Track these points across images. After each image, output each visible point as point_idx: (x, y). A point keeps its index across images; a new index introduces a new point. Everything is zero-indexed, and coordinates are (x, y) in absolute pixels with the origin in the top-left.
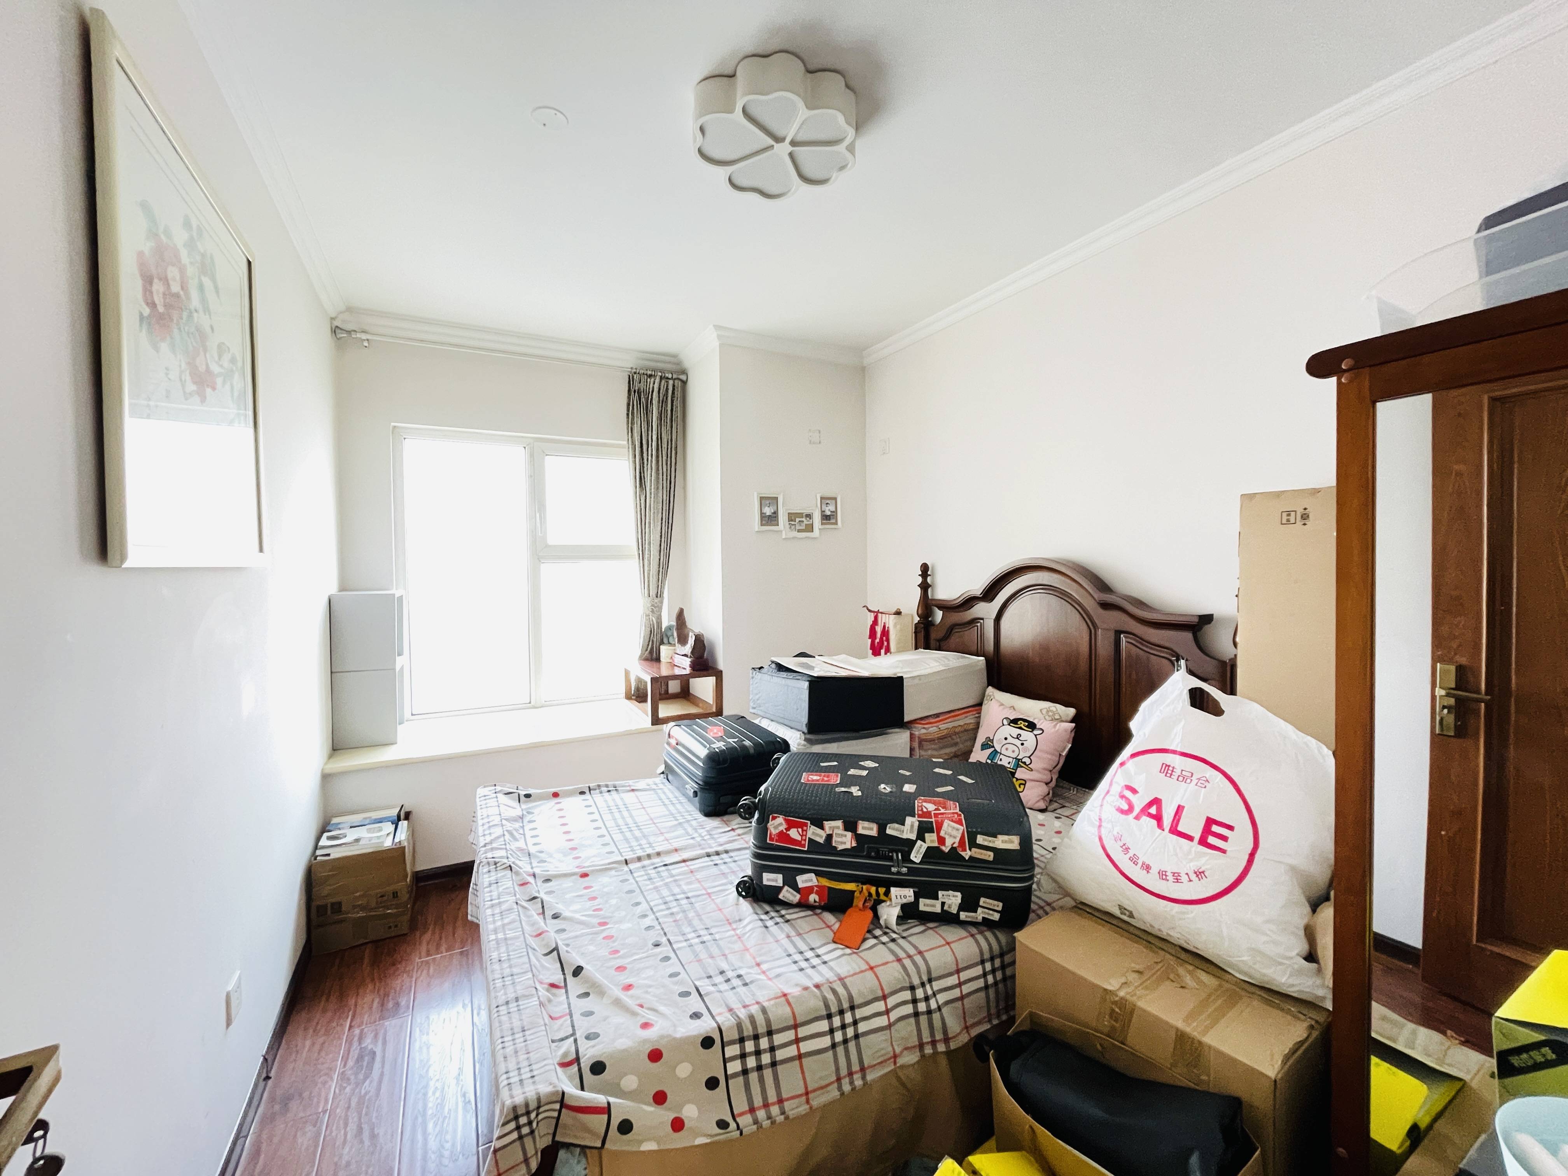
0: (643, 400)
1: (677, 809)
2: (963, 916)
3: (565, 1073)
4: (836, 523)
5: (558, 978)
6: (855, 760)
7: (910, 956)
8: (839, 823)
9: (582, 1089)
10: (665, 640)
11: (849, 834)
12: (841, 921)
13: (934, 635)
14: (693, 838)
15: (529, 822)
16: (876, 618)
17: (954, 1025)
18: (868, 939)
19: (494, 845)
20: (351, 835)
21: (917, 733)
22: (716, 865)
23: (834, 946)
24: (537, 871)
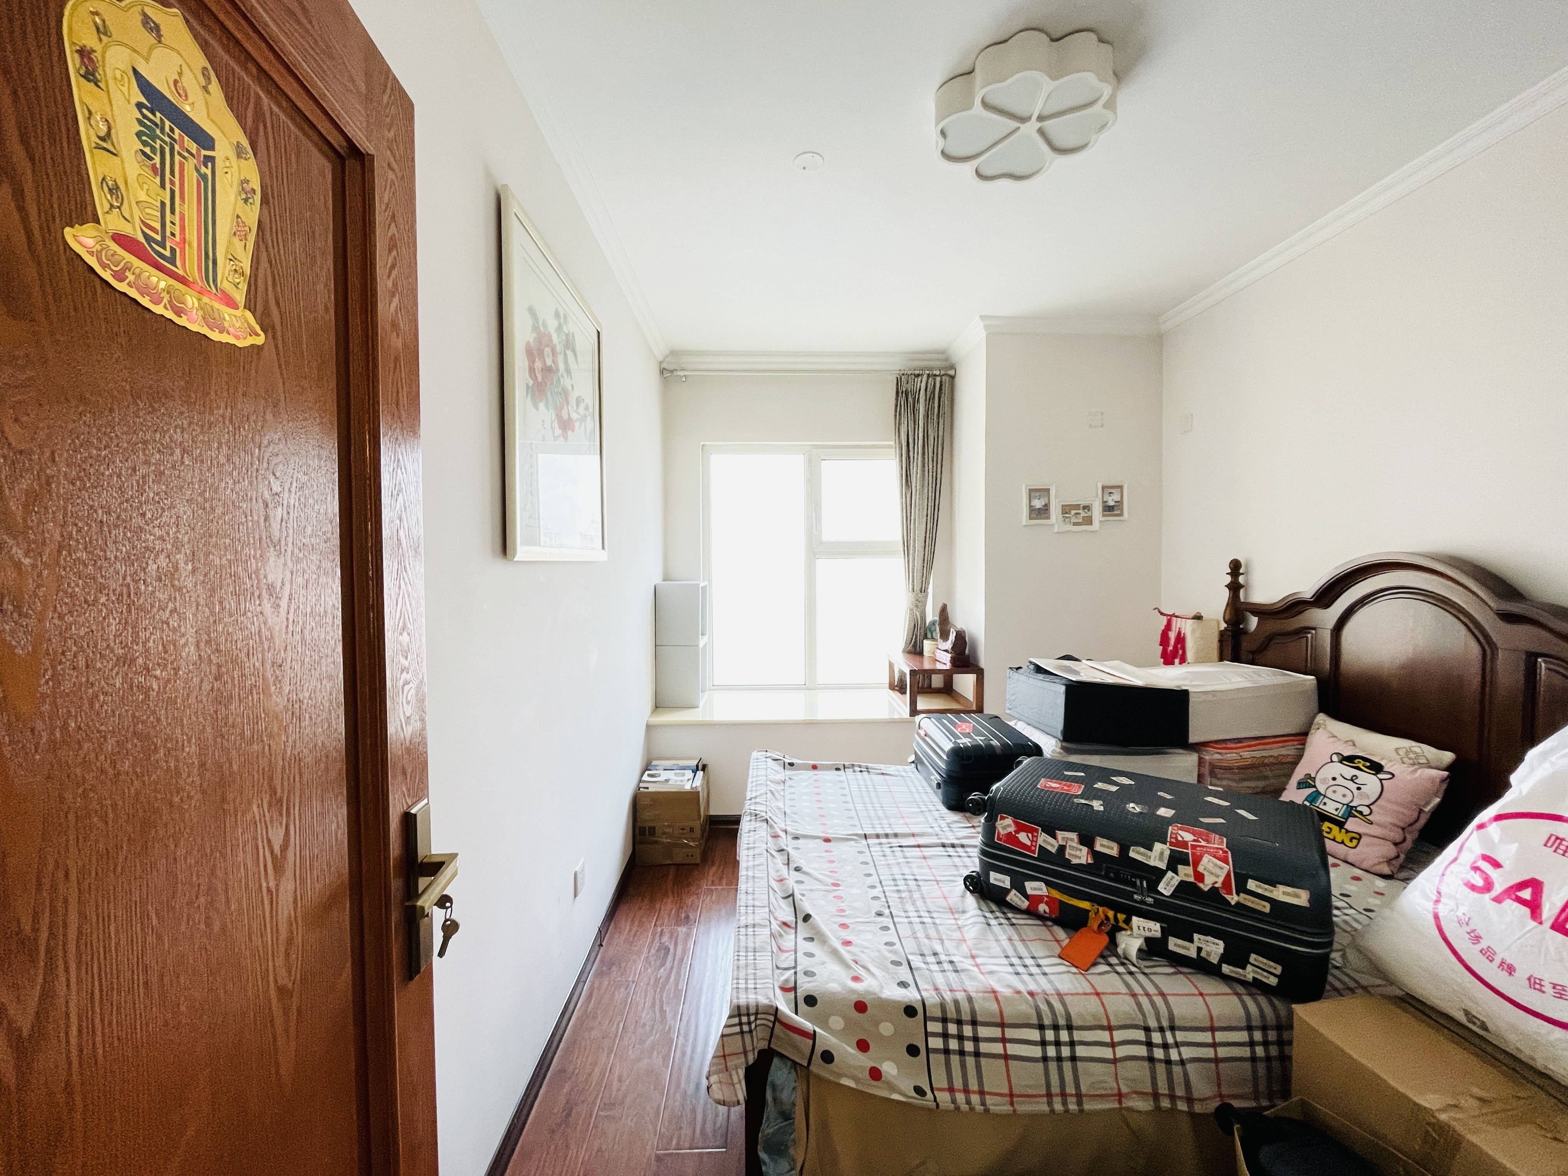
0: (910, 399)
1: (922, 798)
2: (1226, 969)
3: (784, 996)
4: (1121, 515)
5: (790, 918)
6: (1106, 775)
7: (1147, 995)
8: (1074, 836)
9: (796, 1013)
10: (929, 635)
11: (1085, 850)
12: (1071, 938)
13: (1246, 645)
14: (932, 827)
15: (790, 786)
16: (1169, 623)
17: (1202, 1088)
18: (1100, 963)
19: (758, 800)
20: (664, 775)
21: (1207, 757)
22: (949, 856)
23: (1060, 961)
24: (789, 829)
